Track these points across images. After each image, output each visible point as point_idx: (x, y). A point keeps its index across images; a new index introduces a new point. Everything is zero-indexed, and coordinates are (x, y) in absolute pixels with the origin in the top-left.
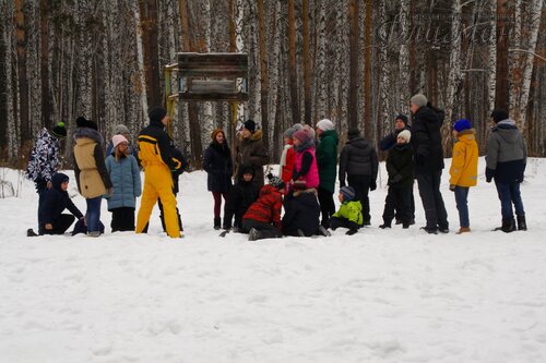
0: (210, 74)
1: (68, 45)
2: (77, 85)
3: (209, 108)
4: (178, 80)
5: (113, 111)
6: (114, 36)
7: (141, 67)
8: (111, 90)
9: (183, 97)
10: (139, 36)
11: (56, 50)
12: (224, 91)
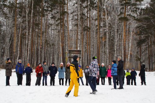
0: (74, 53)
7: (61, 52)
9: (69, 57)
10: (61, 47)
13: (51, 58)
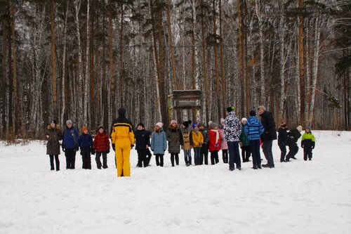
0: (186, 99)
1: (131, 90)
2: (134, 105)
3: (185, 112)
4: (173, 101)
5: (148, 114)
6: (148, 86)
7: (158, 97)
8: (147, 106)
9: (175, 108)
10: (157, 85)
11: (126, 92)
12: (191, 105)
13: (137, 110)
